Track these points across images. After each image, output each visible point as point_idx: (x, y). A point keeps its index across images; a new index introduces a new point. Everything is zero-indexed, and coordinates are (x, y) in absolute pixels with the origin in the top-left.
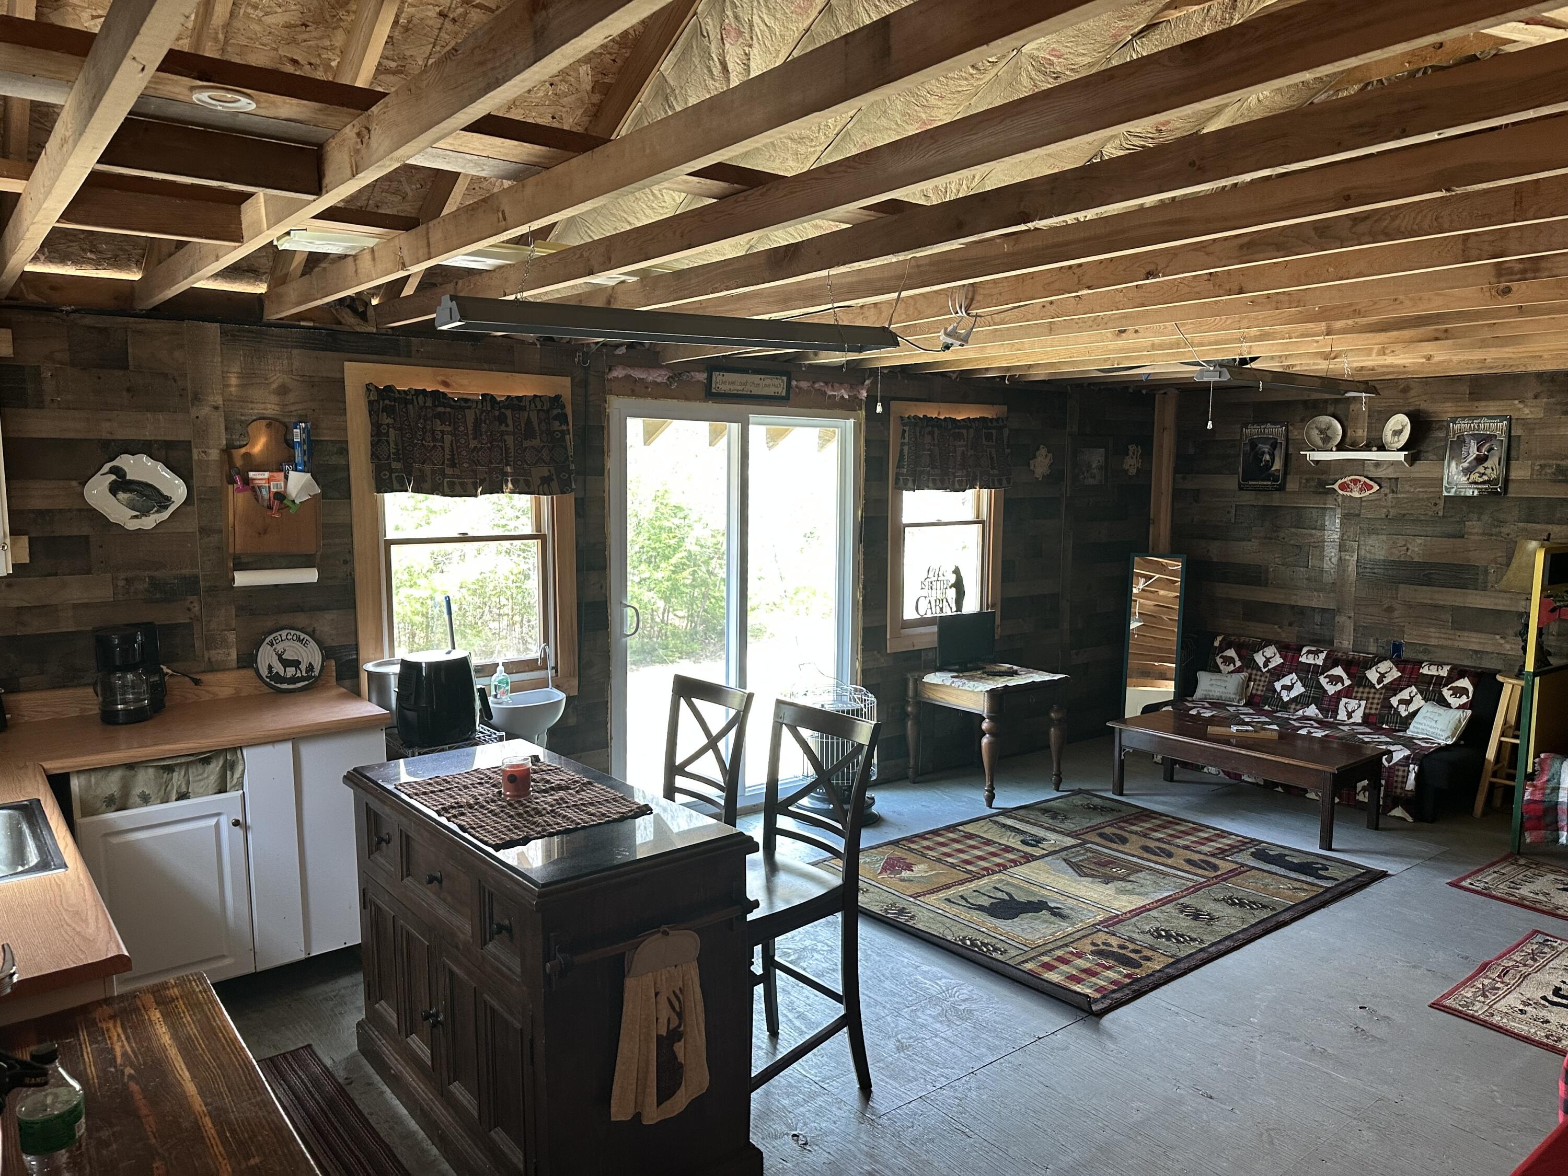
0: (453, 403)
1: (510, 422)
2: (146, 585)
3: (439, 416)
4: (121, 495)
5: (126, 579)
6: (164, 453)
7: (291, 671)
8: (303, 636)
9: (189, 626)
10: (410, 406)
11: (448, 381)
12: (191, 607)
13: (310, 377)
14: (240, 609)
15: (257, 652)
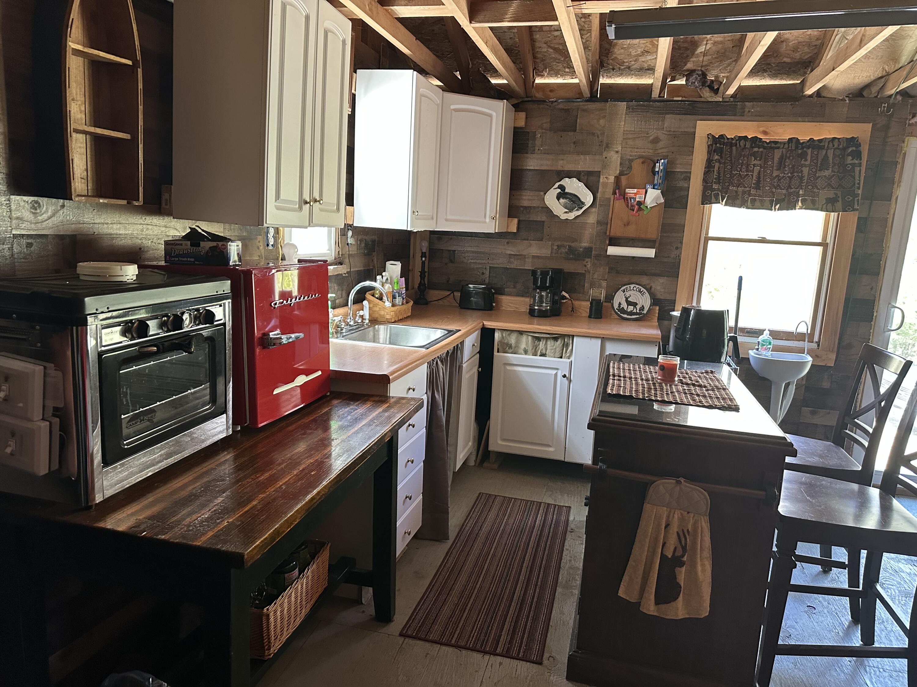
0: (766, 145)
1: (809, 158)
2: (566, 250)
3: (754, 155)
4: (562, 200)
5: (558, 246)
6: (586, 177)
7: (631, 308)
8: (642, 289)
9: (583, 275)
10: (734, 148)
11: (767, 130)
12: (586, 264)
13: (674, 131)
14: (611, 269)
15: (615, 294)
